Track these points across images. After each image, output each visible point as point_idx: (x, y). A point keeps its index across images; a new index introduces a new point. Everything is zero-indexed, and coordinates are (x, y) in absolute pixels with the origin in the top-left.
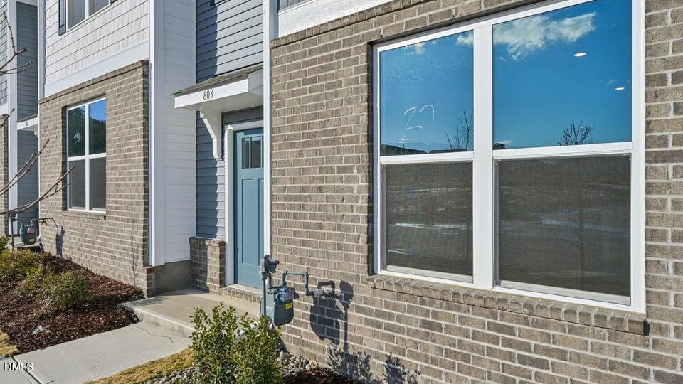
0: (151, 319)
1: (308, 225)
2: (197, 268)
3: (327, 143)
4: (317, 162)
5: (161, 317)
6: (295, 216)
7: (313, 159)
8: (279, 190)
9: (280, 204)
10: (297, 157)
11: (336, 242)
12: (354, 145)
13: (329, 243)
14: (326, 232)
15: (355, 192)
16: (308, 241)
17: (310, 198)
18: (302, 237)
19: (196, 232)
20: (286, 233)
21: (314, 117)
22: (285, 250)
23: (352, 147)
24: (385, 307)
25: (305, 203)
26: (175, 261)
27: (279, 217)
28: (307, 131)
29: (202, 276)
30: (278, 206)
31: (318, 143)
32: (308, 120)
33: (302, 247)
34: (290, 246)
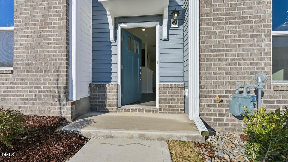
0: (103, 134)
1: (229, 64)
2: (96, 100)
3: (243, 22)
4: (236, 32)
5: (115, 131)
6: (219, 60)
7: (233, 31)
8: (207, 47)
9: (207, 54)
10: (221, 29)
11: (250, 71)
12: (262, 24)
13: (244, 72)
14: (242, 67)
15: (263, 46)
16: (230, 72)
17: (231, 50)
18: (225, 70)
19: (91, 81)
20: (212, 69)
21: (235, 9)
22: (211, 78)
23: (261, 25)
24: (283, 98)
25: (227, 53)
26: (84, 97)
27: (206, 61)
28: (229, 16)
29: (101, 104)
30: (205, 56)
31: (237, 23)
32: (229, 11)
33: (225, 76)
34: (215, 76)
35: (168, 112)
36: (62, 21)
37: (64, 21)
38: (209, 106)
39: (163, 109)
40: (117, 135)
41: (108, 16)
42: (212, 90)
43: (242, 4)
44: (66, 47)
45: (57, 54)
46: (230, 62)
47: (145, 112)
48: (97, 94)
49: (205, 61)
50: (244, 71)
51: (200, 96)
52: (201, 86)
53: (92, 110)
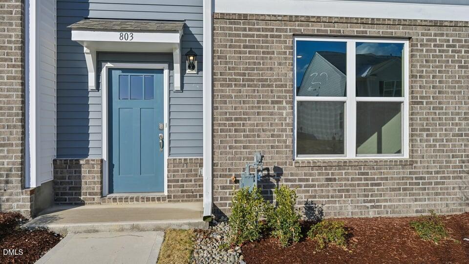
0: (83, 229)
1: (247, 136)
2: (64, 186)
3: (263, 86)
4: (255, 97)
5: (100, 224)
6: (236, 131)
7: (252, 95)
8: (221, 114)
9: (222, 123)
10: (237, 93)
11: (270, 144)
12: (284, 89)
13: (264, 146)
14: (262, 139)
15: (284, 115)
16: (248, 146)
17: (249, 119)
18: (242, 143)
19: (56, 155)
20: (227, 142)
21: (253, 69)
22: (226, 153)
23: (282, 90)
24: (304, 176)
25: (245, 122)
26: (45, 182)
27: (221, 132)
28: (247, 77)
29: (74, 192)
30: (219, 125)
31: (256, 86)
32: (247, 70)
33: (242, 150)
34: (232, 150)
35: (181, 199)
36: (14, 69)
37: (17, 69)
38: (224, 188)
39: (174, 195)
40: (103, 228)
41: (86, 54)
42: (228, 168)
43: (262, 63)
44: (20, 108)
45: (6, 118)
46: (248, 133)
47: (147, 201)
48: (67, 176)
49: (219, 131)
50: (264, 144)
51: (213, 176)
52: (215, 163)
53: (58, 202)
